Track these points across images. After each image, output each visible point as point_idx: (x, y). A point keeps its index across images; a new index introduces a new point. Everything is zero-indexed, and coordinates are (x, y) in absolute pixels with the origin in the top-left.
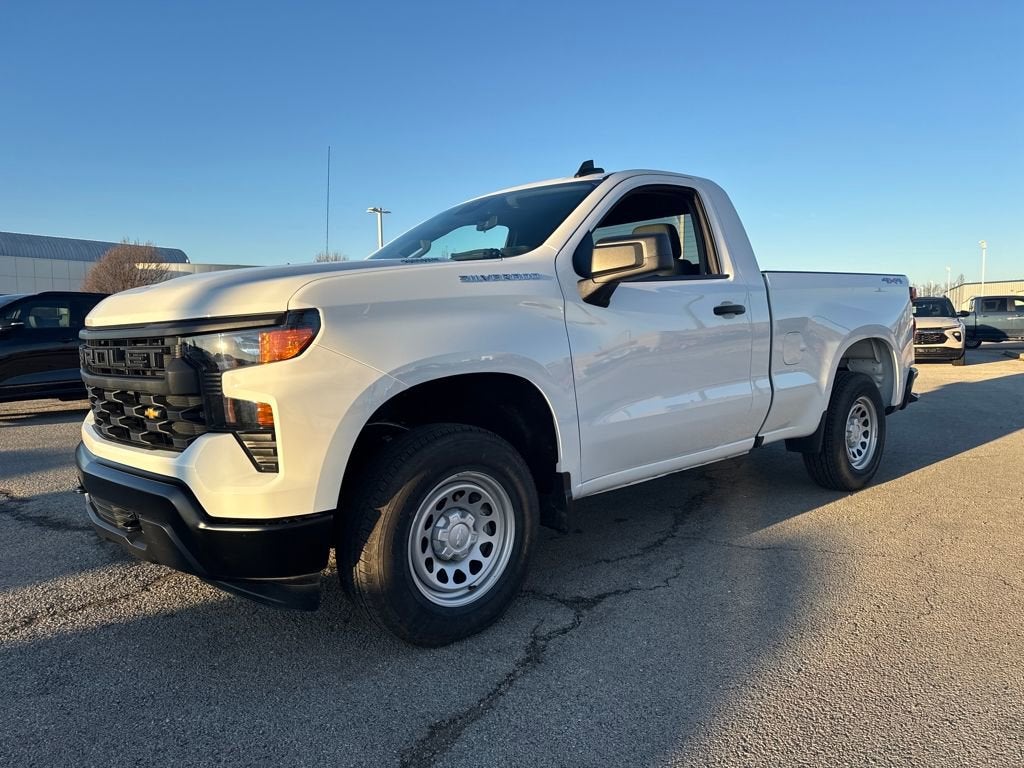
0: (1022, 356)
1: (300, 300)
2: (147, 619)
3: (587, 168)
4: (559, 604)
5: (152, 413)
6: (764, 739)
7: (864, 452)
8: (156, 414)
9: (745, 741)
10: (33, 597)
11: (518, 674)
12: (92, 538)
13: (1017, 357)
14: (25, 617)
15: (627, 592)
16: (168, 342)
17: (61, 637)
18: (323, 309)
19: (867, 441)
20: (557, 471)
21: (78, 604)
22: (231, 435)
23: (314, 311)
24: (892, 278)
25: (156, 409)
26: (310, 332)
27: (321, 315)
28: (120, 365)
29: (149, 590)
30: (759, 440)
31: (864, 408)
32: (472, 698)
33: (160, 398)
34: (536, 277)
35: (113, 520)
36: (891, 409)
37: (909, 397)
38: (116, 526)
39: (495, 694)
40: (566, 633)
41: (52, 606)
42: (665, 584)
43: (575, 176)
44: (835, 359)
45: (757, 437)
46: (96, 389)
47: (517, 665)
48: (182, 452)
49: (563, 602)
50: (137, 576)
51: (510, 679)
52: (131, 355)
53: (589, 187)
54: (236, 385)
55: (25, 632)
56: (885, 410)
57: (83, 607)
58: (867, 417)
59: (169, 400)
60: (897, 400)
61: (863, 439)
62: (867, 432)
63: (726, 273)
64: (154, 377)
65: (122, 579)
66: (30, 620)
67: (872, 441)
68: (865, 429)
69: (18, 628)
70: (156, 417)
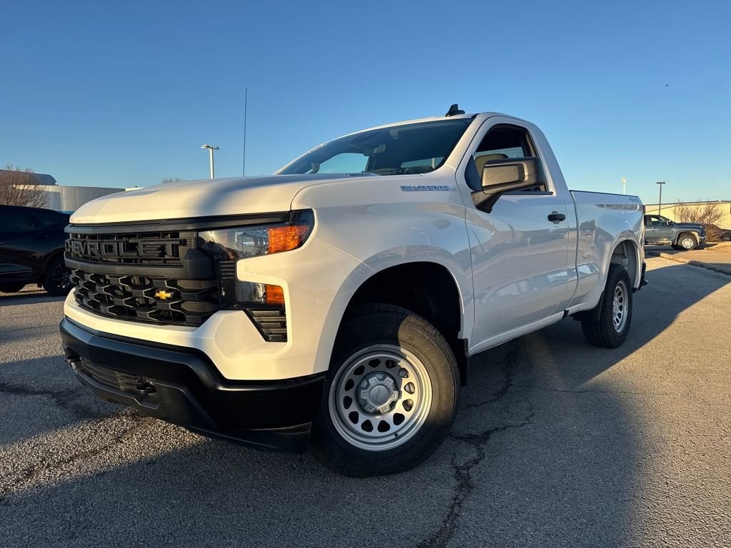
0: (662, 255)
1: (301, 202)
2: (132, 466)
3: (454, 110)
4: (459, 440)
5: (163, 295)
6: (679, 540)
7: (620, 320)
8: (169, 295)
9: (666, 543)
10: (25, 452)
11: (461, 497)
12: (53, 400)
13: (659, 256)
14: (24, 470)
15: (504, 429)
16: (182, 235)
17: (64, 486)
18: (316, 209)
19: (621, 313)
20: (459, 337)
21: (67, 457)
22: (242, 312)
23: (310, 211)
24: (633, 198)
25: (168, 291)
26: (307, 228)
27: (315, 214)
28: (132, 255)
29: (122, 442)
30: (566, 312)
31: (621, 290)
32: (438, 520)
33: (172, 282)
34: (446, 188)
35: (116, 384)
36: (634, 290)
37: (643, 283)
38: (119, 389)
39: (452, 516)
40: (478, 463)
41: (44, 459)
42: (527, 422)
43: (446, 116)
44: (609, 254)
45: (565, 311)
46: (95, 275)
47: (456, 490)
48: (199, 326)
49: (461, 438)
50: (106, 431)
51: (457, 502)
52: (144, 246)
53: (464, 124)
54: (250, 271)
55: (28, 483)
56: (632, 290)
57: (72, 459)
58: (622, 296)
59: (180, 283)
60: (637, 285)
61: (620, 312)
62: (621, 306)
63: (550, 191)
64: (165, 264)
65: (95, 434)
66: (30, 473)
67: (625, 312)
68: (620, 304)
69: (21, 480)
70: (168, 298)
